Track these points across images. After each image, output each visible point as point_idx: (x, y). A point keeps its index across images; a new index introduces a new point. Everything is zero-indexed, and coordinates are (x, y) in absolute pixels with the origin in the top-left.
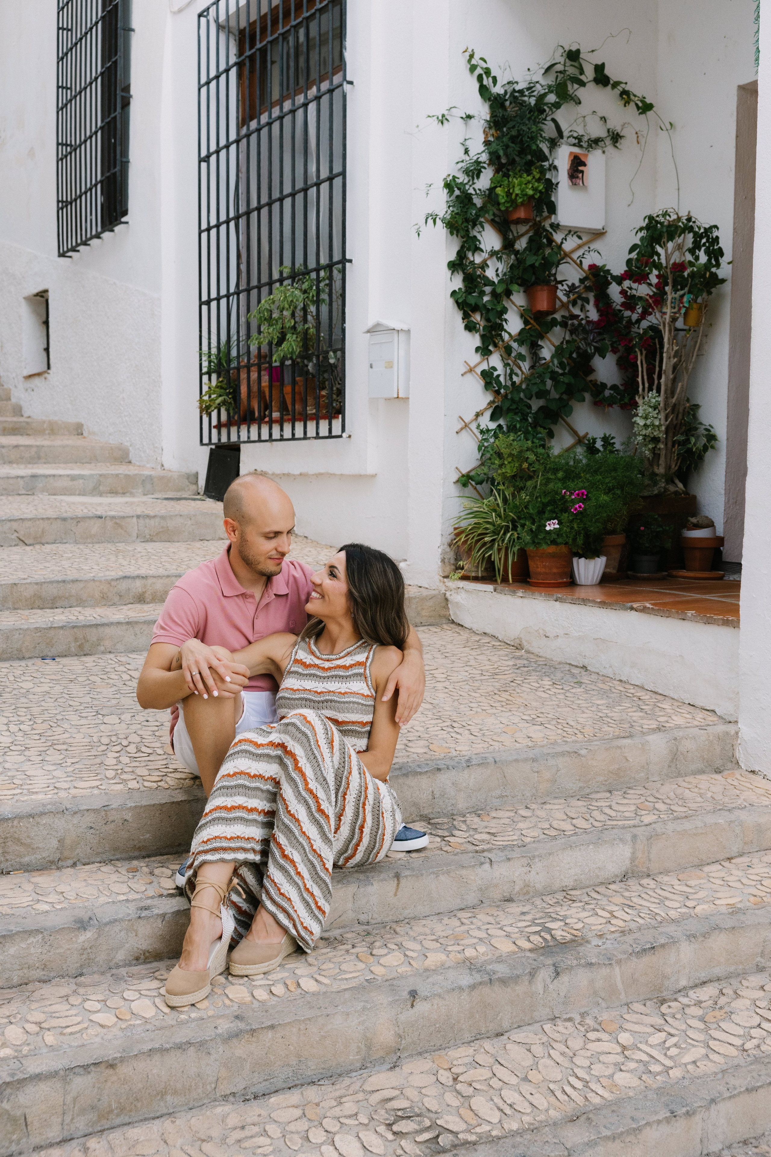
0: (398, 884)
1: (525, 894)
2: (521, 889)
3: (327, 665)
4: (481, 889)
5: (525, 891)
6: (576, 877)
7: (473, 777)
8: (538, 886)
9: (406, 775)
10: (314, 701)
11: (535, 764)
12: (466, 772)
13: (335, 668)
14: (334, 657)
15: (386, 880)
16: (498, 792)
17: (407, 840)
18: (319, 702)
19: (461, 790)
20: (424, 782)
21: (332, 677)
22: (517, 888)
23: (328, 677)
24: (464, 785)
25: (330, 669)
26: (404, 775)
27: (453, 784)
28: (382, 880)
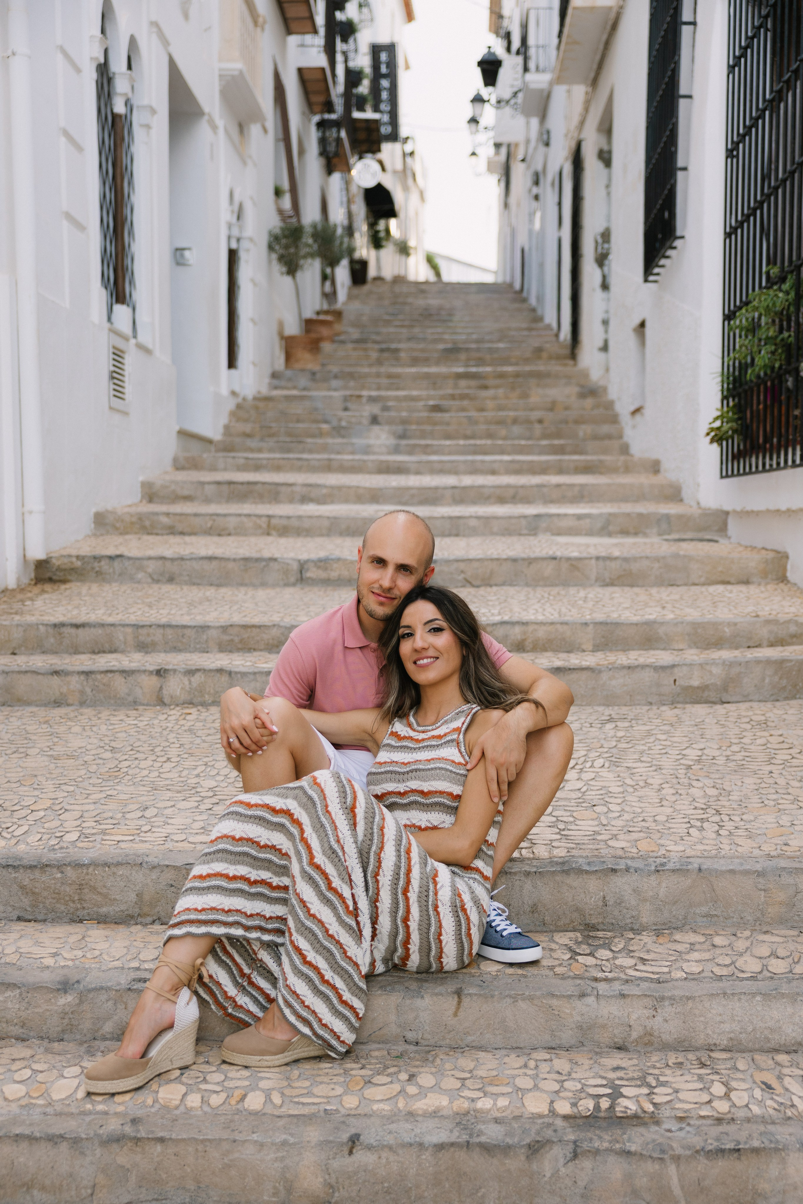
0: (459, 1003)
1: (646, 1044)
2: (640, 1037)
3: (421, 736)
4: (580, 1028)
5: (646, 1040)
6: (732, 1035)
7: (664, 885)
8: (666, 1037)
9: (566, 872)
10: (399, 773)
11: (761, 880)
12: (653, 878)
13: (429, 738)
14: (430, 728)
15: (441, 994)
16: (704, 909)
17: (509, 949)
18: (404, 773)
19: (645, 900)
20: (593, 884)
21: (423, 747)
22: (635, 1035)
23: (419, 748)
24: (651, 894)
25: (423, 740)
26: (563, 871)
27: (634, 890)
28: (436, 995)
